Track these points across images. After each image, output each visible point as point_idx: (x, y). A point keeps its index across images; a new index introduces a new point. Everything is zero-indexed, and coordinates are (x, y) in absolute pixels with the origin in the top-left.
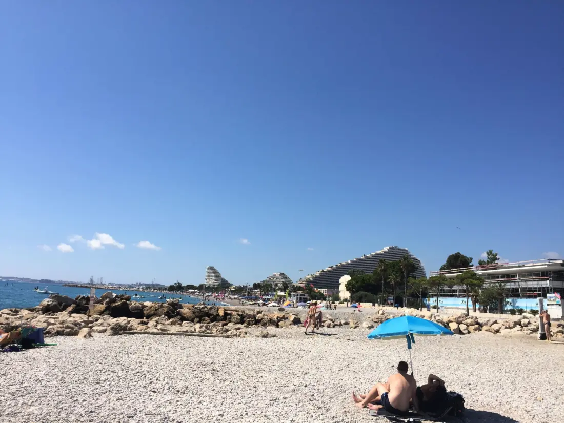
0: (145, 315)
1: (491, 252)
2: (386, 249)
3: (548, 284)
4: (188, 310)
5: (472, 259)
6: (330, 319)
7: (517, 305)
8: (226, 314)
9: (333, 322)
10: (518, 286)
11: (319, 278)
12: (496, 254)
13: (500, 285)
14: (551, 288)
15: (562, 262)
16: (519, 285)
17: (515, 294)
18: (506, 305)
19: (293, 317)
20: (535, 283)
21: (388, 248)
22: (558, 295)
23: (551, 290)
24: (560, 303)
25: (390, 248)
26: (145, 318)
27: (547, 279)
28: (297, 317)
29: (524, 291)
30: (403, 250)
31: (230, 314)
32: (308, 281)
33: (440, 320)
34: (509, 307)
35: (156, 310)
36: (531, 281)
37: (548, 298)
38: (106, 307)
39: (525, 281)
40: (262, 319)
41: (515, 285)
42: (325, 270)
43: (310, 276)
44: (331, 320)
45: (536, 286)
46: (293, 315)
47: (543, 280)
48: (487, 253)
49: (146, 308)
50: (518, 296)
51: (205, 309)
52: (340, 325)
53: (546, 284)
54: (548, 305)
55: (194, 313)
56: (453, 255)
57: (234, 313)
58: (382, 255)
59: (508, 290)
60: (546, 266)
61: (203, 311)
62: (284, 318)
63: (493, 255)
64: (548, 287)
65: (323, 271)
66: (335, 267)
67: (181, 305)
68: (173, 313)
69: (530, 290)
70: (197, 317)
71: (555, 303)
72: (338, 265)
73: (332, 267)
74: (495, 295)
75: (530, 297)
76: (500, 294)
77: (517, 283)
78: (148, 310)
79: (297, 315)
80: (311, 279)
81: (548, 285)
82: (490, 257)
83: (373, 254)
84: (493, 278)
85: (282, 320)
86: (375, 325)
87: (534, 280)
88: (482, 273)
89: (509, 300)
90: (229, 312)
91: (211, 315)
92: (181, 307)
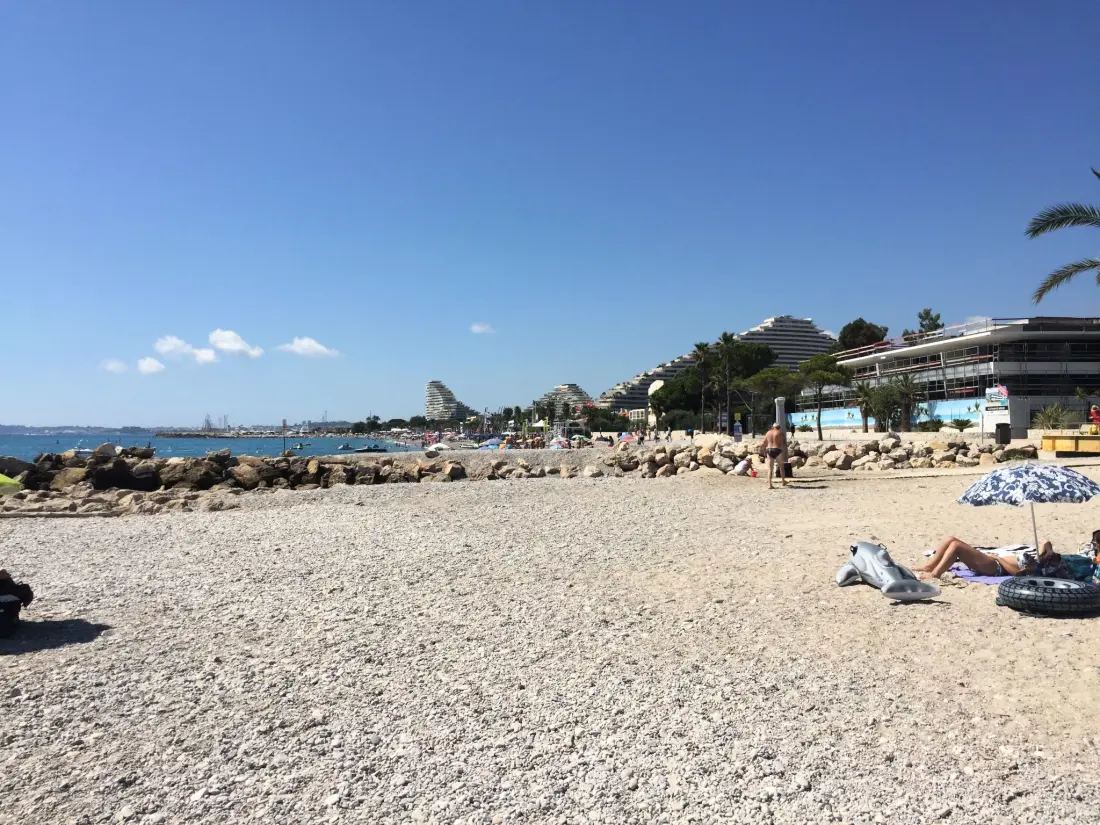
0: (164, 481)
1: (927, 313)
2: (769, 322)
3: (990, 368)
4: (249, 468)
5: (886, 330)
6: (523, 466)
7: (936, 413)
8: (321, 470)
9: (529, 471)
10: (941, 378)
11: (639, 389)
12: (938, 317)
13: (906, 378)
14: (995, 375)
15: (1026, 322)
16: (944, 375)
17: (937, 392)
18: (919, 414)
19: (451, 466)
20: (970, 368)
21: (773, 320)
22: (1003, 389)
23: (996, 381)
24: (1007, 404)
25: (776, 320)
26: (162, 487)
27: (990, 360)
28: (458, 466)
29: (952, 386)
30: (802, 322)
31: (330, 470)
32: (618, 397)
33: (729, 452)
34: (923, 418)
35: (185, 471)
36: (961, 365)
37: (987, 396)
38: (87, 473)
39: (954, 366)
40: (390, 474)
41: (936, 376)
42: (650, 373)
43: (621, 387)
44: (525, 467)
45: (968, 375)
46: (450, 463)
47: (983, 361)
48: (920, 316)
49: (166, 469)
50: (941, 397)
51: (284, 464)
52: (542, 474)
53: (989, 369)
54: (987, 409)
55: (259, 472)
56: (850, 324)
57: (336, 467)
58: (760, 334)
59: (923, 386)
60: (989, 333)
61: (278, 468)
62: (434, 470)
63: (932, 319)
64: (991, 376)
65: (646, 375)
66: (669, 365)
67: (235, 459)
68: (220, 474)
69: (960, 382)
70: (264, 479)
71: (999, 404)
72: (676, 361)
73: (663, 366)
74: (897, 398)
75: (961, 396)
76: (904, 395)
77: (940, 372)
78: (169, 472)
79: (458, 463)
80: (624, 392)
81: (992, 372)
82: (924, 323)
83: (744, 333)
84: (900, 365)
85: (428, 475)
86: (606, 470)
87: (966, 364)
88: (887, 356)
89: (924, 405)
90: (327, 466)
91: (293, 472)
92: (236, 463)
